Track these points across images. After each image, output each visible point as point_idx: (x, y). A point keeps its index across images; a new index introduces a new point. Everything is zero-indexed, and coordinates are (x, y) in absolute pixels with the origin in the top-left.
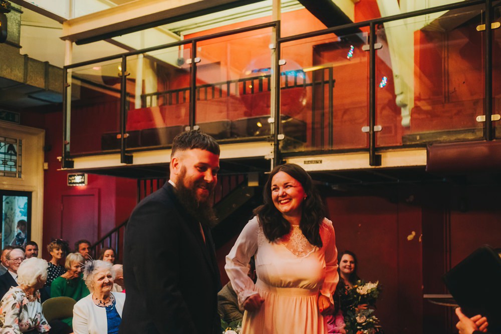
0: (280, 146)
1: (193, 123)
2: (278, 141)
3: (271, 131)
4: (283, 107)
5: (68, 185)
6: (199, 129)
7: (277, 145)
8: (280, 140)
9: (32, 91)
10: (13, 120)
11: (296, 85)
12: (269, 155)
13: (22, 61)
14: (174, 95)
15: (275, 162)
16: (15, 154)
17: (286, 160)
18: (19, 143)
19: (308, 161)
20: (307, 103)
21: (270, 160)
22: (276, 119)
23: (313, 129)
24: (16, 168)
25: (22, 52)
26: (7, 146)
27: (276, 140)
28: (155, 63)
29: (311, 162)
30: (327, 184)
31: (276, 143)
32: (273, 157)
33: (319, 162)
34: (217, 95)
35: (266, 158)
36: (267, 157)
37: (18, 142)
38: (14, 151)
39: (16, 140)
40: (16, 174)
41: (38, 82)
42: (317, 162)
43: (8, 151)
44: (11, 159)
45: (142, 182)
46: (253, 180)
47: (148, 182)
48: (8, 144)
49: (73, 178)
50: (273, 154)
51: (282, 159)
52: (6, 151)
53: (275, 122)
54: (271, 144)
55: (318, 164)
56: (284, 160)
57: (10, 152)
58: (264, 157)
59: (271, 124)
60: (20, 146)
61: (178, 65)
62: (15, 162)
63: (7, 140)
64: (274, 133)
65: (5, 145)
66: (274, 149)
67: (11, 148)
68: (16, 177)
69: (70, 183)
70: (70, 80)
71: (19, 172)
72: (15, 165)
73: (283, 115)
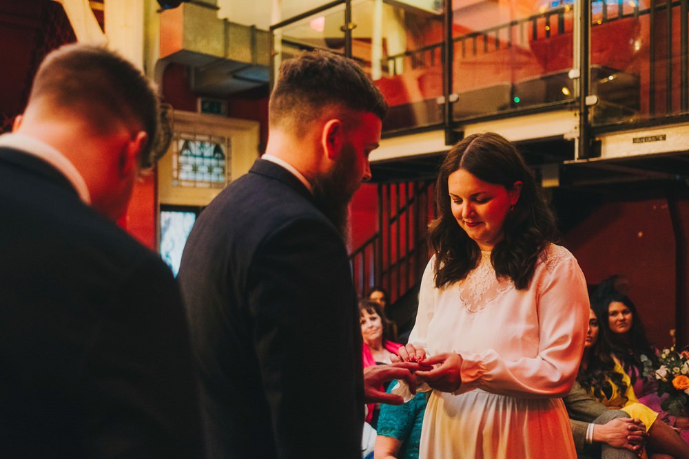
0: (590, 117)
1: (448, 89)
2: (587, 107)
3: (575, 92)
4: (595, 54)
6: (458, 99)
7: (584, 115)
8: (590, 106)
9: (236, 69)
10: (219, 112)
11: (621, 16)
12: (571, 132)
13: (221, 27)
14: (428, 53)
15: (582, 143)
16: (223, 158)
17: (602, 139)
18: (228, 142)
19: (640, 139)
20: (642, 48)
21: (573, 141)
22: (583, 71)
23: (652, 92)
24: (225, 176)
25: (221, 15)
26: (213, 147)
27: (582, 106)
28: (402, 12)
29: (646, 139)
30: (678, 177)
31: (583, 111)
32: (578, 135)
33: (661, 138)
34: (491, 47)
35: (565, 137)
36: (568, 137)
37: (226, 141)
38: (222, 154)
39: (224, 139)
41: (242, 54)
42: (657, 139)
43: (214, 154)
44: (218, 165)
45: (384, 188)
46: (550, 177)
47: (393, 187)
48: (214, 144)
50: (578, 130)
51: (594, 138)
52: (212, 155)
53: (580, 77)
54: (575, 115)
55: (658, 142)
56: (597, 139)
57: (216, 155)
58: (562, 136)
59: (575, 81)
60: (229, 146)
61: (436, 10)
62: (223, 168)
63: (213, 139)
64: (578, 95)
65: (210, 146)
66: (580, 121)
67: (217, 150)
70: (278, 47)
72: (224, 173)
73: (595, 66)
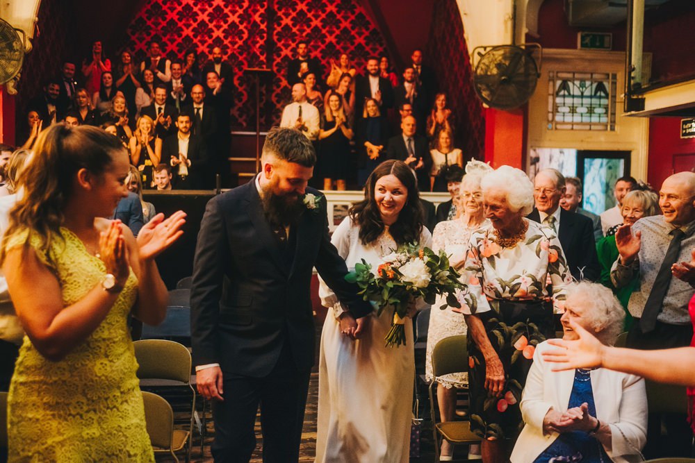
5: (682, 137)
10: (602, 46)
16: (607, 97)
18: (612, 78)
24: (607, 116)
26: (595, 85)
37: (610, 77)
38: (605, 92)
39: (608, 75)
40: (607, 126)
43: (596, 92)
44: (600, 105)
48: (595, 82)
49: (689, 125)
52: (593, 94)
57: (598, 94)
60: (614, 84)
62: (606, 108)
63: (595, 76)
65: (591, 85)
67: (600, 87)
68: (607, 129)
69: (684, 135)
71: (611, 122)
72: (606, 113)
